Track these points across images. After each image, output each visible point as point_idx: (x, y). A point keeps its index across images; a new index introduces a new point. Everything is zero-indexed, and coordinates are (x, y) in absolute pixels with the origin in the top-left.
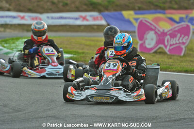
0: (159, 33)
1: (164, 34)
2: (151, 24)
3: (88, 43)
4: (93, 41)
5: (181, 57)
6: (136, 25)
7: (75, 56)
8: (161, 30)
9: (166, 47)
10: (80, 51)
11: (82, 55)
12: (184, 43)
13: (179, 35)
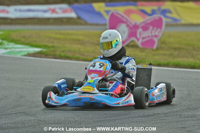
0: (131, 26)
1: (136, 27)
2: (123, 17)
3: (58, 36)
4: (63, 34)
5: (154, 50)
6: (107, 17)
7: (44, 50)
8: (133, 23)
9: (138, 40)
10: (50, 45)
11: (52, 49)
12: (156, 36)
13: (151, 28)
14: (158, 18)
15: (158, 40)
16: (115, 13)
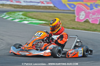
16: (79, 6)
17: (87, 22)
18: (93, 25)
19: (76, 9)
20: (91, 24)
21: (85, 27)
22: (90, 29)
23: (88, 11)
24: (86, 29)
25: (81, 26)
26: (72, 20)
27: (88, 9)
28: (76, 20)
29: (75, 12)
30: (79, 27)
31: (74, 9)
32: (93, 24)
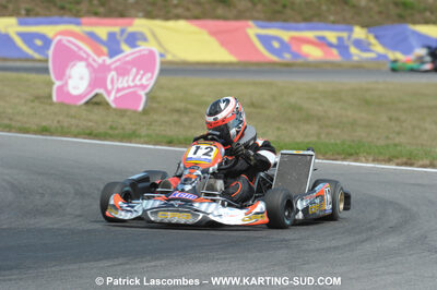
12: (143, 87)
13: (134, 70)
14: (146, 52)
15: (147, 94)
16: (65, 42)
17: (97, 104)
18: (123, 116)
19: (50, 52)
20: (115, 110)
21: (90, 124)
22: (110, 132)
23: (100, 60)
24: (95, 132)
25: (73, 121)
26: (37, 98)
27: (100, 54)
28: (54, 99)
29: (50, 65)
30: (65, 124)
31: (47, 56)
32: (122, 113)
